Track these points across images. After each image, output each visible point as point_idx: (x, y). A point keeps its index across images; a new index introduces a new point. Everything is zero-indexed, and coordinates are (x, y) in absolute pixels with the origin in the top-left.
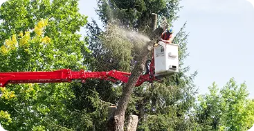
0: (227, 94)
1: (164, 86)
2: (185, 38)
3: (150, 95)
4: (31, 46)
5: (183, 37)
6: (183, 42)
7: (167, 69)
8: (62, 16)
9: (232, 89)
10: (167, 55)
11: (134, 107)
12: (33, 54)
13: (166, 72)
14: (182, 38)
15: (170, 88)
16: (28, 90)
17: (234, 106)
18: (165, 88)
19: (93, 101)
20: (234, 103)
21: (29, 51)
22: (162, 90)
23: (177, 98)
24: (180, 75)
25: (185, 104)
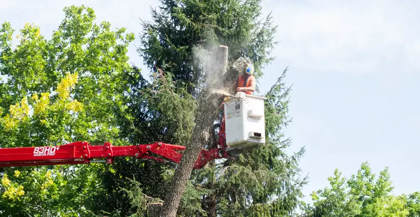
0: (359, 189)
1: (248, 170)
2: (286, 94)
3: (226, 185)
4: (52, 114)
5: (283, 92)
6: (283, 100)
7: (246, 138)
8: (101, 69)
9: (366, 179)
10: (245, 115)
11: (199, 205)
12: (54, 127)
13: (245, 142)
14: (280, 94)
15: (258, 175)
16: (46, 184)
17: (369, 207)
18: (251, 173)
19: (131, 196)
20: (370, 202)
21: (46, 123)
22: (245, 177)
23: (271, 191)
24: (276, 153)
25: (285, 201)
